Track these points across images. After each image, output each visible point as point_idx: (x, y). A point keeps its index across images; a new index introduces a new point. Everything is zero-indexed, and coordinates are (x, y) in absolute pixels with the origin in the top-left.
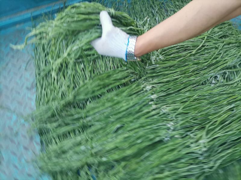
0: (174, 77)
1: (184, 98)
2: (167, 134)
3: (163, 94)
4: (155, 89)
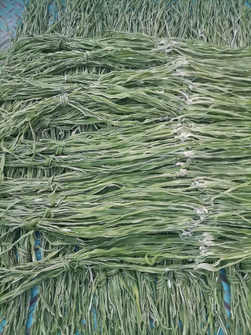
0: (236, 132)
1: (241, 175)
2: (191, 225)
3: (205, 155)
4: (195, 142)
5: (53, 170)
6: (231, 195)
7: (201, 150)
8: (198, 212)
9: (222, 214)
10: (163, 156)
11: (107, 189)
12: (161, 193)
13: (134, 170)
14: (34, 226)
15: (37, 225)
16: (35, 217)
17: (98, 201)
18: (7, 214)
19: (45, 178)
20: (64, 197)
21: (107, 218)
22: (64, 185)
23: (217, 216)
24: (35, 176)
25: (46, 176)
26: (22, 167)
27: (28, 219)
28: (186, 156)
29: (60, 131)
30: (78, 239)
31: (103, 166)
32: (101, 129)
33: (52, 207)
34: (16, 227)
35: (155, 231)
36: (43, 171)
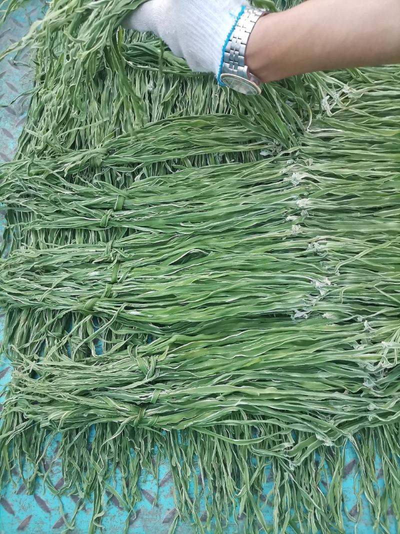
0: (373, 170)
1: (380, 233)
2: (307, 303)
3: (329, 205)
4: (314, 186)
5: (112, 231)
6: (365, 261)
7: (322, 197)
8: (317, 284)
9: (350, 287)
10: (267, 207)
11: (189, 257)
12: (264, 260)
13: (227, 228)
14: (91, 309)
15: (95, 307)
16: (90, 296)
17: (177, 274)
18: (52, 293)
19: (101, 243)
20: (129, 269)
21: (190, 296)
22: (128, 253)
23: (344, 289)
24: (86, 241)
25: (101, 240)
26: (67, 229)
27: (81, 299)
28: (300, 206)
29: (117, 176)
30: (152, 325)
31: (182, 224)
32: (177, 171)
33: (113, 283)
34: (67, 311)
35: (257, 312)
36: (96, 233)
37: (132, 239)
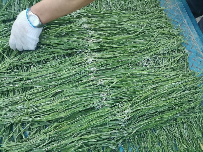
1: (120, 74)
2: (100, 103)
3: (102, 68)
4: (96, 63)
5: (24, 89)
6: (116, 85)
7: (99, 66)
8: (102, 96)
9: (113, 94)
10: (81, 72)
11: (57, 94)
12: (84, 90)
13: (68, 81)
14: (20, 121)
15: (22, 120)
16: (19, 116)
17: (53, 100)
18: (3, 118)
19: (21, 94)
20: (34, 102)
21: (59, 108)
22: (32, 96)
23: (111, 95)
24: (14, 94)
25: (21, 92)
26: (5, 91)
27: (16, 118)
28: (93, 70)
29: (23, 67)
30: (46, 122)
31: (52, 82)
33: (28, 109)
34: (10, 124)
35: (83, 109)
36: (18, 91)
37: (33, 91)
